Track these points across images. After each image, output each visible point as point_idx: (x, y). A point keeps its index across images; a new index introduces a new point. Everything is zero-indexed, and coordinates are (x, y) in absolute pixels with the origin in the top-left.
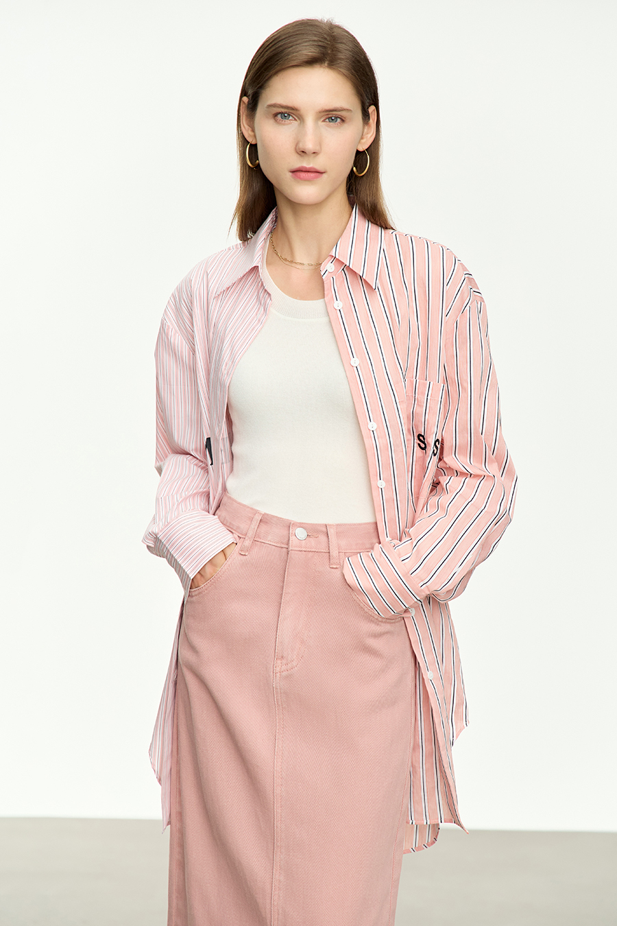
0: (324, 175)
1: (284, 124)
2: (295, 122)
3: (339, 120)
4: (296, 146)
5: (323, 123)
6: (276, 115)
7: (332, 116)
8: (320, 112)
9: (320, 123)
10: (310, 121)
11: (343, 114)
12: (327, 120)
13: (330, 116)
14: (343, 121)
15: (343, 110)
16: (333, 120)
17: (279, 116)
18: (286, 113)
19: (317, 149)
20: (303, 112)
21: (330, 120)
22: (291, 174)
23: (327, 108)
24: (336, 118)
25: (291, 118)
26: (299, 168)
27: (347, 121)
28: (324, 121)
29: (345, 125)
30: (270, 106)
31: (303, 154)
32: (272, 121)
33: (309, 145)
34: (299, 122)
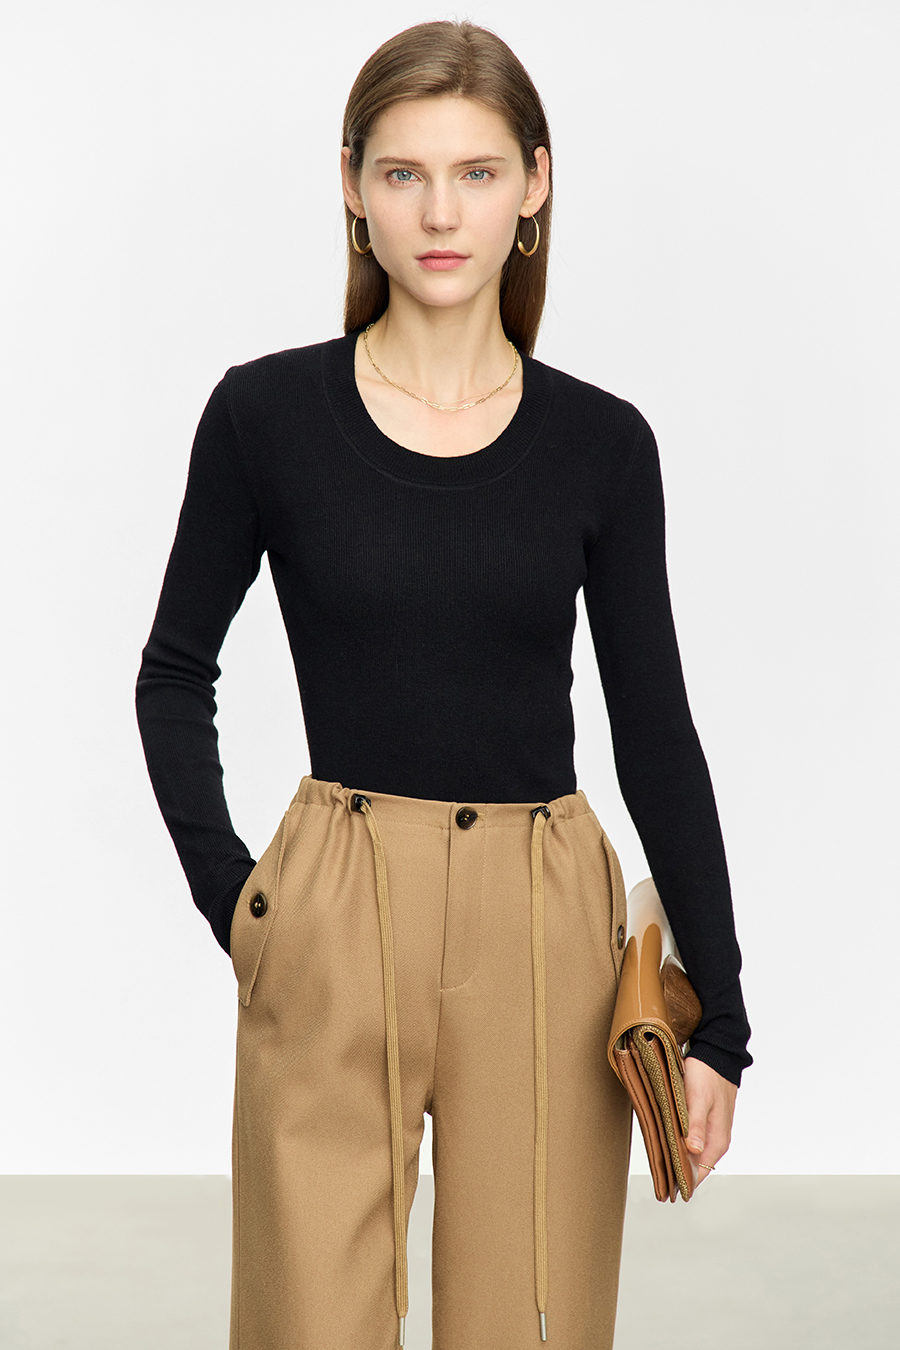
0: (470, 262)
1: (402, 188)
2: (420, 183)
3: (486, 175)
4: (422, 220)
5: (462, 181)
6: (389, 174)
7: (476, 170)
8: (455, 165)
9: (457, 182)
10: (441, 181)
11: (491, 164)
12: (468, 176)
13: (471, 170)
14: (492, 176)
15: (490, 159)
16: (476, 175)
17: (395, 175)
18: (405, 170)
19: (453, 222)
20: (429, 167)
21: (473, 175)
22: (417, 262)
23: (466, 158)
24: (483, 171)
25: (413, 177)
26: (429, 253)
27: (498, 175)
28: (463, 178)
29: (497, 182)
30: (380, 161)
31: (433, 232)
32: (384, 184)
33: (441, 218)
34: (425, 182)
